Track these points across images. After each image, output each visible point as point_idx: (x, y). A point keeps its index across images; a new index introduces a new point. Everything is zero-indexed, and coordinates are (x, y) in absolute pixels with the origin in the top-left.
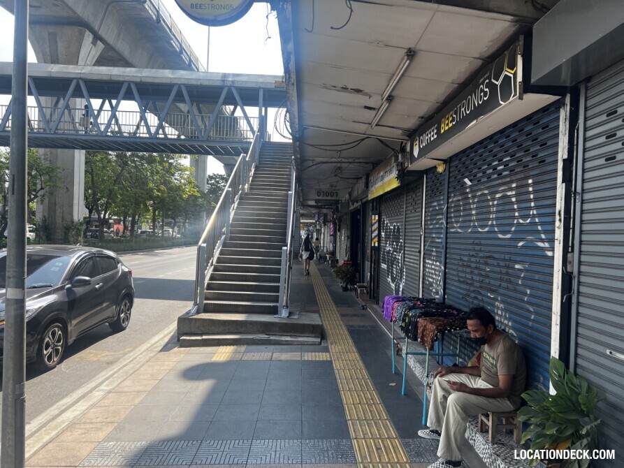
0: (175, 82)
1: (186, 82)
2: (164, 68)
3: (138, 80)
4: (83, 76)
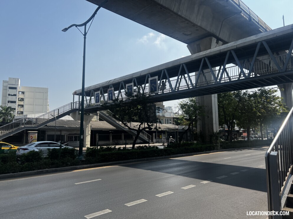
1: (265, 39)
3: (235, 47)
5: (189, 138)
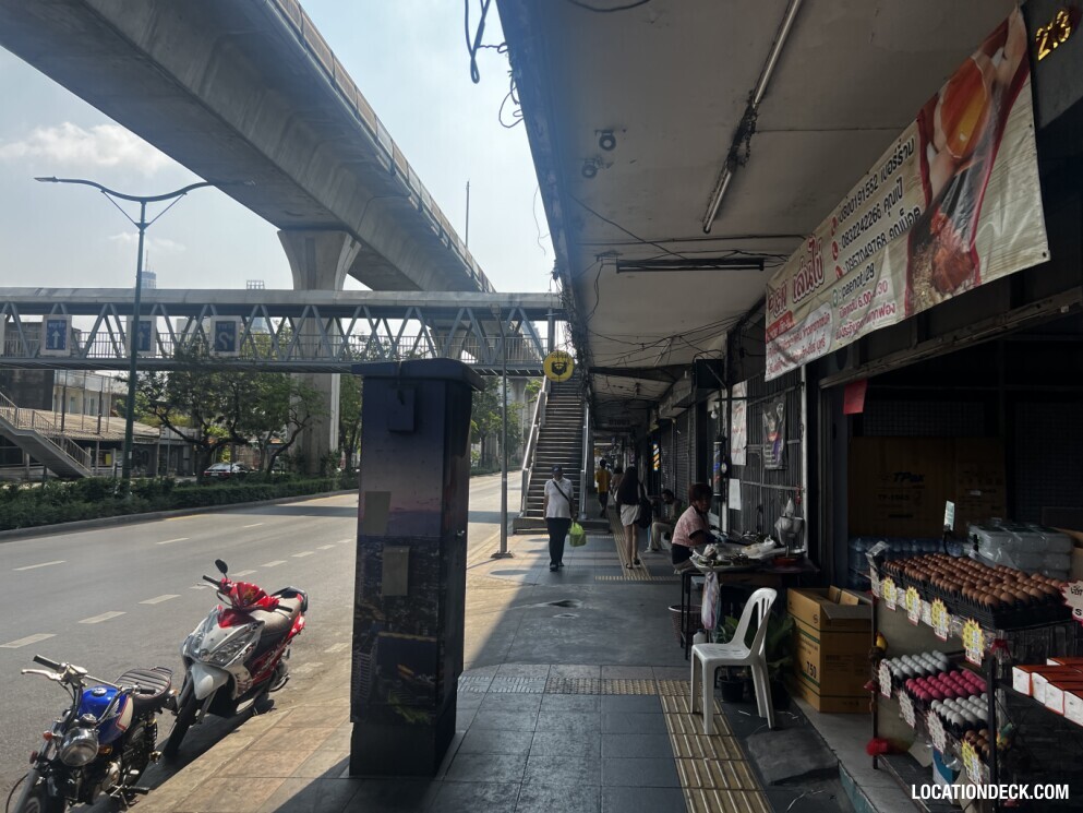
0: (460, 305)
1: (472, 305)
2: (448, 290)
3: (423, 305)
4: (368, 303)
5: (186, 465)
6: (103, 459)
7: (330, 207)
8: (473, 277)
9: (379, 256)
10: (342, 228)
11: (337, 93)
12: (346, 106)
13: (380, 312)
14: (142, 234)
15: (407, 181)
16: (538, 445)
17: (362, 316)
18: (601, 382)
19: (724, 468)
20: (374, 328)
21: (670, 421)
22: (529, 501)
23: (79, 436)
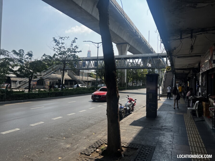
0: (149, 56)
1: (151, 56)
3: (142, 56)
4: (132, 57)
6: (88, 84)
7: (125, 40)
8: (150, 49)
9: (133, 47)
10: (127, 43)
11: (127, 21)
12: (128, 23)
13: (134, 58)
14: (98, 49)
15: (138, 33)
16: (165, 82)
17: (131, 59)
18: (176, 71)
19: (198, 86)
20: (133, 61)
21: (190, 77)
22: (163, 91)
23: (85, 80)
